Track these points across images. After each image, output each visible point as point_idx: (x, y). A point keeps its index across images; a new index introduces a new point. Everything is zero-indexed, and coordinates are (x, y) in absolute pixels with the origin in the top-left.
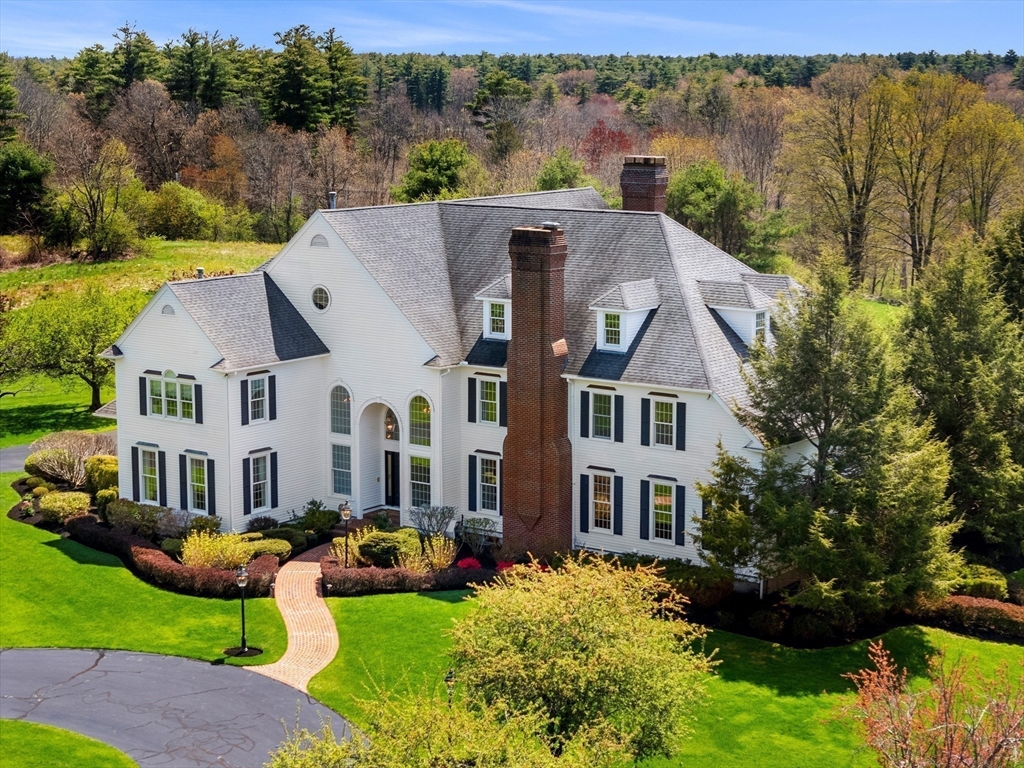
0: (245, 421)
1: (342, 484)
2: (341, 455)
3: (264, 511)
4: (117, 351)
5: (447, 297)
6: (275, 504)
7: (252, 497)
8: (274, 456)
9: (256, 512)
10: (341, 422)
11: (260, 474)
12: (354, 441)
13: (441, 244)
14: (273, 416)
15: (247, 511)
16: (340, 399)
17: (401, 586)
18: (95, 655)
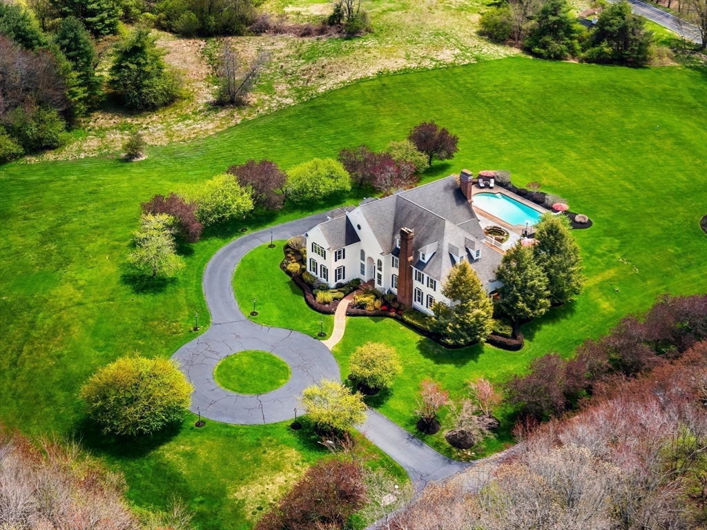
0: (336, 261)
1: (363, 273)
2: (363, 266)
3: (341, 281)
4: (307, 235)
5: (392, 231)
6: (344, 278)
7: (338, 277)
8: (344, 267)
9: (338, 281)
10: (363, 258)
11: (340, 272)
12: (365, 263)
13: (394, 211)
14: (344, 258)
15: (336, 281)
16: (363, 253)
17: (365, 315)
18: (289, 331)
